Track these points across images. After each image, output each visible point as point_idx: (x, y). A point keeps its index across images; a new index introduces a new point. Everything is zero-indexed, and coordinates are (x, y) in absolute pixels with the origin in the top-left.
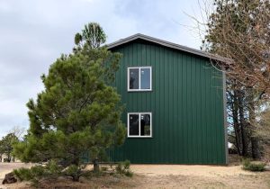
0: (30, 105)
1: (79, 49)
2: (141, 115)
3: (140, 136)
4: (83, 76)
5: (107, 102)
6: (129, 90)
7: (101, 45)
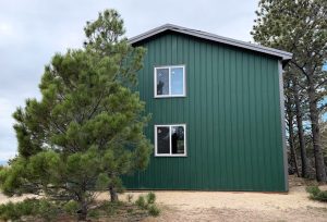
0: (18, 116)
1: (91, 43)
2: (172, 128)
3: (171, 155)
4: (91, 74)
5: (123, 111)
6: (156, 96)
7: (120, 38)
